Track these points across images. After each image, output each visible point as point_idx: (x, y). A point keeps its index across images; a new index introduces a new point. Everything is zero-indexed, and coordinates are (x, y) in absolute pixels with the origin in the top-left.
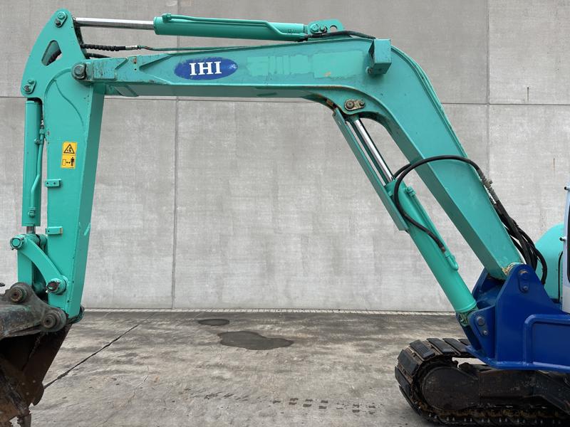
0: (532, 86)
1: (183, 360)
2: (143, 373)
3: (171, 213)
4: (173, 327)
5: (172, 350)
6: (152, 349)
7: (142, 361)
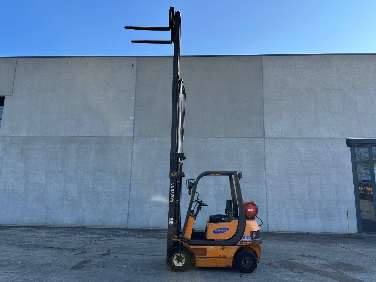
0: (283, 130)
3: (128, 185)
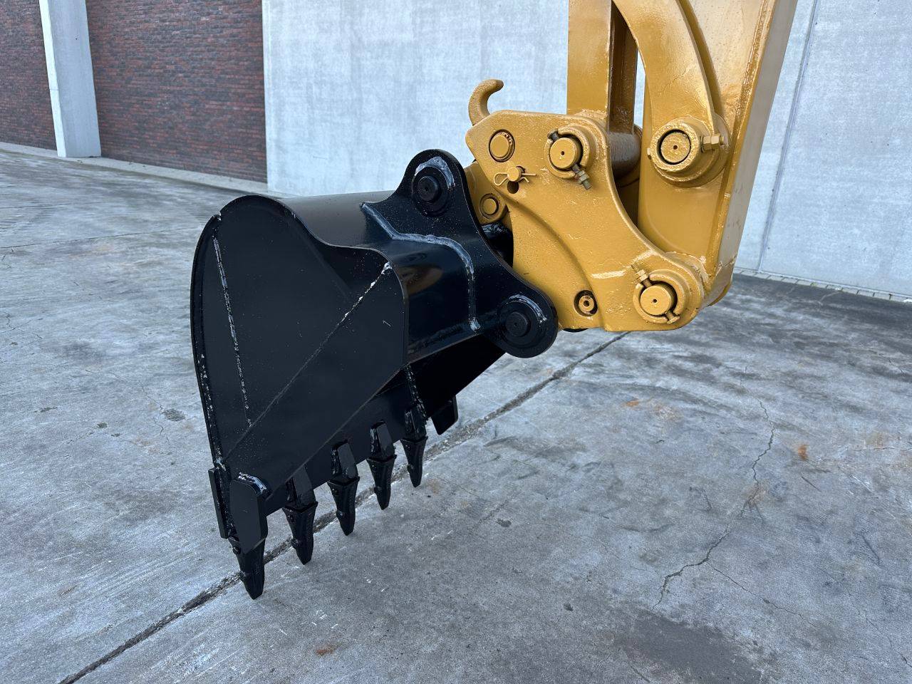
1: (855, 409)
2: (754, 417)
4: (779, 311)
5: (808, 370)
6: (750, 357)
7: (738, 382)
